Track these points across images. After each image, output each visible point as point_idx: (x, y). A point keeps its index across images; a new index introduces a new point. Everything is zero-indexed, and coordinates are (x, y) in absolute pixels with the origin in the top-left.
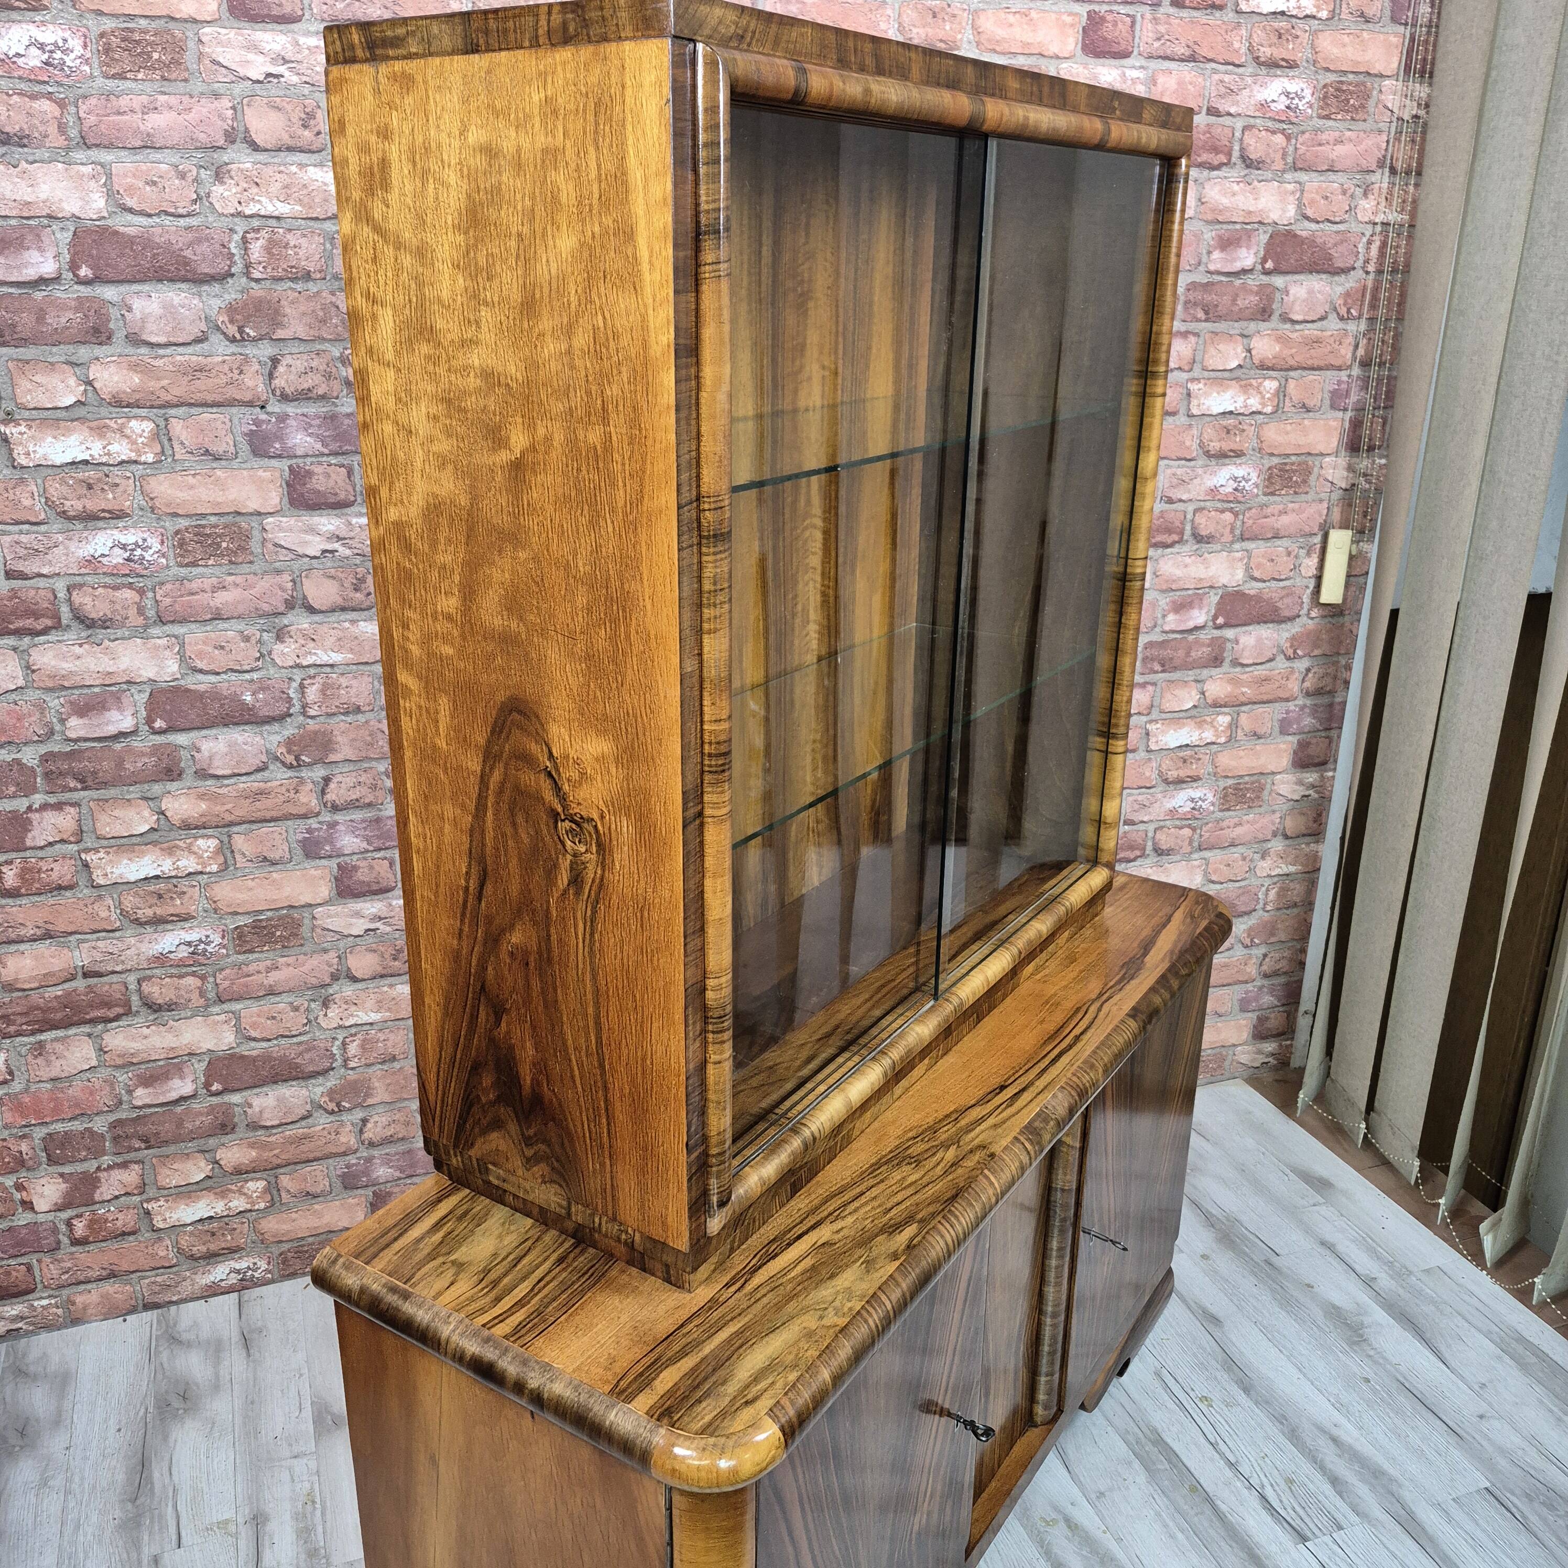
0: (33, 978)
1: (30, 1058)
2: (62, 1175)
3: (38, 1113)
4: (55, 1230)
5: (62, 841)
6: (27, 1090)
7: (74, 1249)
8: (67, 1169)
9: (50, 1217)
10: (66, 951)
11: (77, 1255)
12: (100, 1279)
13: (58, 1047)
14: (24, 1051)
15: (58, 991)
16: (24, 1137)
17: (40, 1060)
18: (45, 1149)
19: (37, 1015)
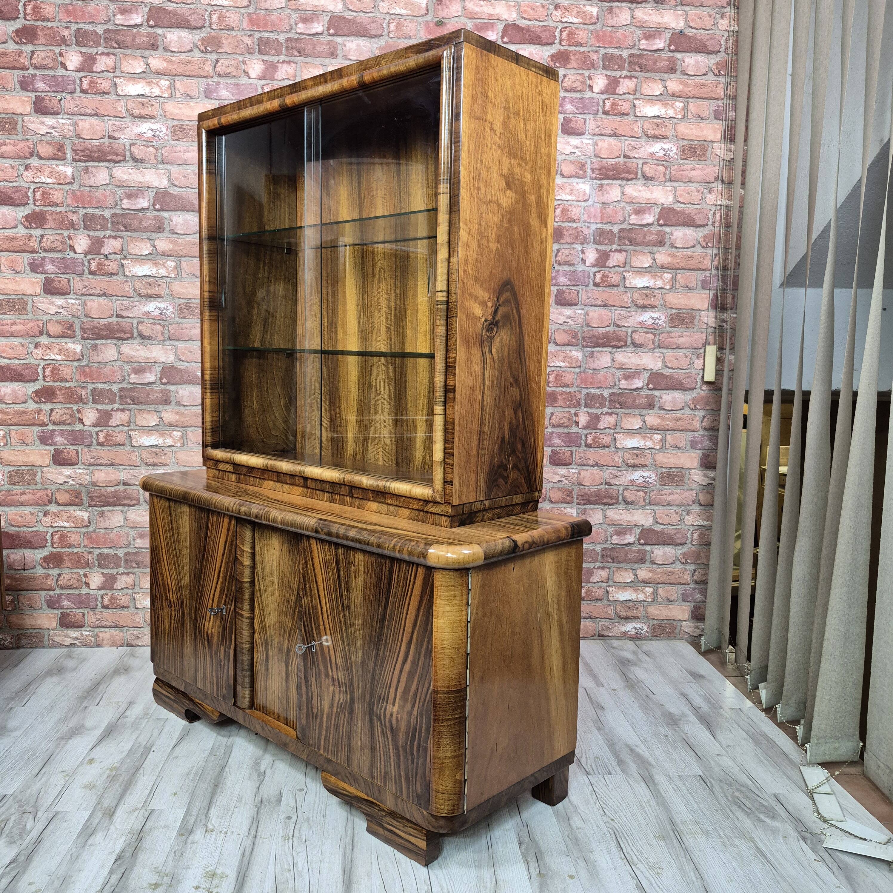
0: (103, 481)
1: (98, 517)
2: (103, 573)
3: (97, 543)
4: (96, 599)
5: (123, 425)
6: (94, 531)
7: (102, 610)
8: (105, 571)
9: (95, 592)
10: (118, 472)
11: (103, 613)
12: (111, 627)
13: (110, 514)
15: (112, 489)
16: (90, 552)
17: (101, 519)
18: (98, 560)
19: (103, 498)
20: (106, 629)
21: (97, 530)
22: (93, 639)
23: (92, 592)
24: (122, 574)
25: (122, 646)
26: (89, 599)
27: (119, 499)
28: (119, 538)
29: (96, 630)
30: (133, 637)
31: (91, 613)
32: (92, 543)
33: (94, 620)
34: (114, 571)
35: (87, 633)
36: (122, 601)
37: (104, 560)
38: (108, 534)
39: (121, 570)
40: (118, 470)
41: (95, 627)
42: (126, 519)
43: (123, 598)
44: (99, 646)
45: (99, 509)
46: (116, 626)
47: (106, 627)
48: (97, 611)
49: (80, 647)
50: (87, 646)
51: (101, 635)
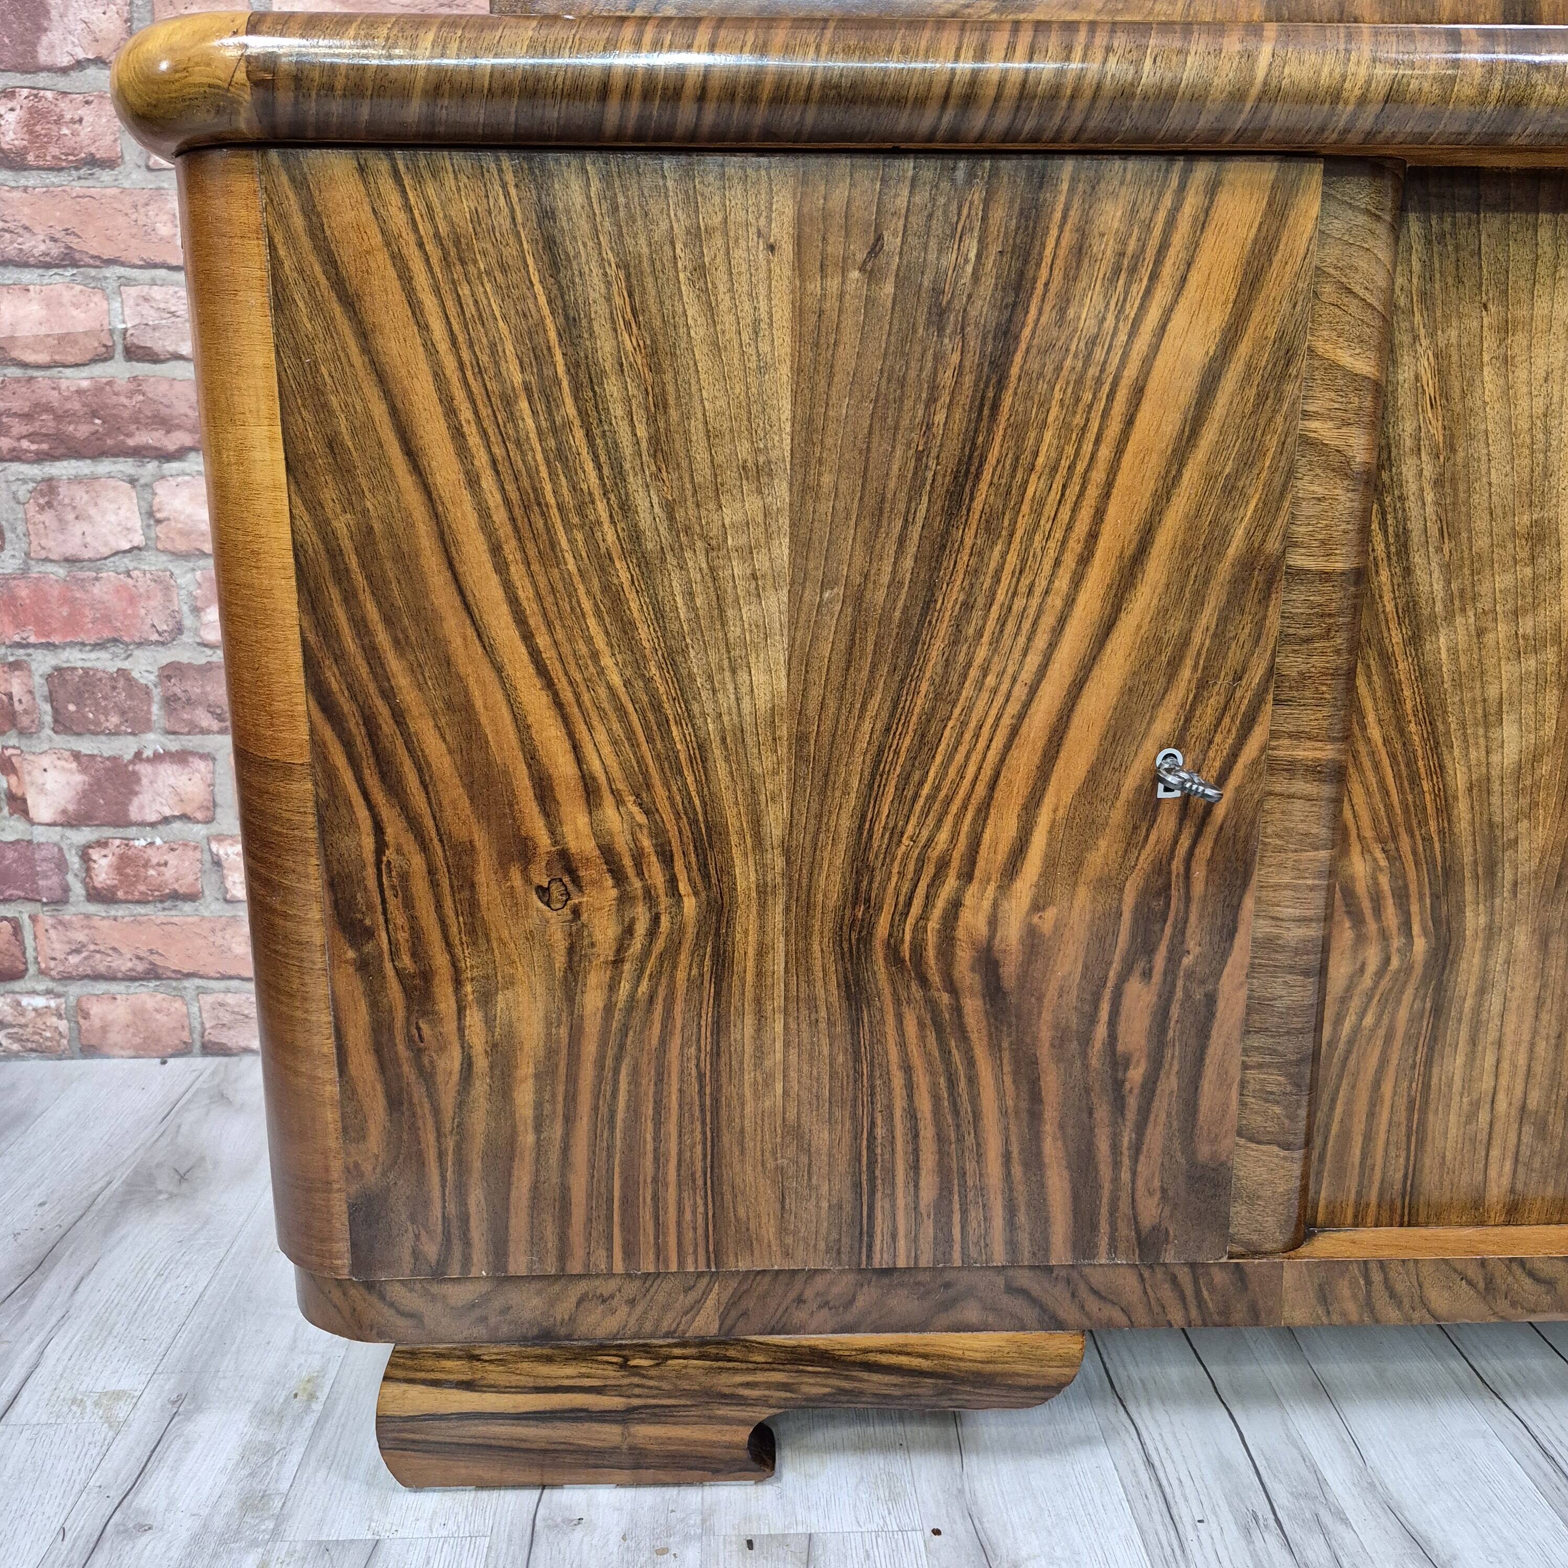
0: (38, 342)
1: (32, 508)
2: (77, 756)
3: (41, 624)
4: (61, 865)
5: (98, 62)
6: (24, 572)
7: (92, 908)
8: (86, 746)
9: (54, 834)
10: (97, 298)
11: (96, 922)
12: (132, 978)
13: (81, 496)
14: (23, 493)
15: (81, 378)
16: (16, 666)
17: (48, 517)
18: (51, 698)
19: (47, 422)
20: (114, 987)
21: (36, 570)
22: (63, 1025)
23: (40, 835)
24: (157, 758)
25: (184, 1051)
26: (30, 861)
27: (114, 424)
28: (132, 600)
29: (75, 990)
30: (226, 1018)
31: (46, 919)
32: (19, 625)
33: (59, 949)
34: (125, 747)
35: (40, 1002)
36: (169, 873)
37: (79, 697)
38: (81, 583)
39: (153, 742)
40: (98, 285)
41: (67, 978)
42: (151, 516)
43: (172, 859)
44: (89, 1051)
45: (35, 471)
46: (153, 974)
47: (110, 977)
48: (68, 913)
49: (16, 1056)
50: (43, 1051)
51: (96, 1009)
